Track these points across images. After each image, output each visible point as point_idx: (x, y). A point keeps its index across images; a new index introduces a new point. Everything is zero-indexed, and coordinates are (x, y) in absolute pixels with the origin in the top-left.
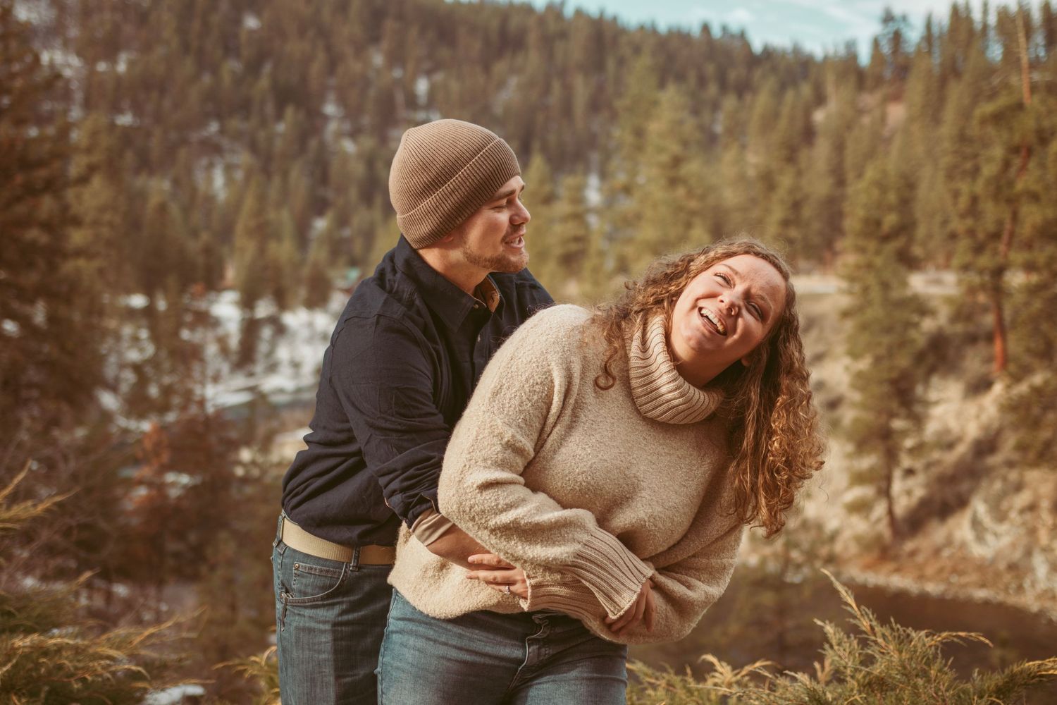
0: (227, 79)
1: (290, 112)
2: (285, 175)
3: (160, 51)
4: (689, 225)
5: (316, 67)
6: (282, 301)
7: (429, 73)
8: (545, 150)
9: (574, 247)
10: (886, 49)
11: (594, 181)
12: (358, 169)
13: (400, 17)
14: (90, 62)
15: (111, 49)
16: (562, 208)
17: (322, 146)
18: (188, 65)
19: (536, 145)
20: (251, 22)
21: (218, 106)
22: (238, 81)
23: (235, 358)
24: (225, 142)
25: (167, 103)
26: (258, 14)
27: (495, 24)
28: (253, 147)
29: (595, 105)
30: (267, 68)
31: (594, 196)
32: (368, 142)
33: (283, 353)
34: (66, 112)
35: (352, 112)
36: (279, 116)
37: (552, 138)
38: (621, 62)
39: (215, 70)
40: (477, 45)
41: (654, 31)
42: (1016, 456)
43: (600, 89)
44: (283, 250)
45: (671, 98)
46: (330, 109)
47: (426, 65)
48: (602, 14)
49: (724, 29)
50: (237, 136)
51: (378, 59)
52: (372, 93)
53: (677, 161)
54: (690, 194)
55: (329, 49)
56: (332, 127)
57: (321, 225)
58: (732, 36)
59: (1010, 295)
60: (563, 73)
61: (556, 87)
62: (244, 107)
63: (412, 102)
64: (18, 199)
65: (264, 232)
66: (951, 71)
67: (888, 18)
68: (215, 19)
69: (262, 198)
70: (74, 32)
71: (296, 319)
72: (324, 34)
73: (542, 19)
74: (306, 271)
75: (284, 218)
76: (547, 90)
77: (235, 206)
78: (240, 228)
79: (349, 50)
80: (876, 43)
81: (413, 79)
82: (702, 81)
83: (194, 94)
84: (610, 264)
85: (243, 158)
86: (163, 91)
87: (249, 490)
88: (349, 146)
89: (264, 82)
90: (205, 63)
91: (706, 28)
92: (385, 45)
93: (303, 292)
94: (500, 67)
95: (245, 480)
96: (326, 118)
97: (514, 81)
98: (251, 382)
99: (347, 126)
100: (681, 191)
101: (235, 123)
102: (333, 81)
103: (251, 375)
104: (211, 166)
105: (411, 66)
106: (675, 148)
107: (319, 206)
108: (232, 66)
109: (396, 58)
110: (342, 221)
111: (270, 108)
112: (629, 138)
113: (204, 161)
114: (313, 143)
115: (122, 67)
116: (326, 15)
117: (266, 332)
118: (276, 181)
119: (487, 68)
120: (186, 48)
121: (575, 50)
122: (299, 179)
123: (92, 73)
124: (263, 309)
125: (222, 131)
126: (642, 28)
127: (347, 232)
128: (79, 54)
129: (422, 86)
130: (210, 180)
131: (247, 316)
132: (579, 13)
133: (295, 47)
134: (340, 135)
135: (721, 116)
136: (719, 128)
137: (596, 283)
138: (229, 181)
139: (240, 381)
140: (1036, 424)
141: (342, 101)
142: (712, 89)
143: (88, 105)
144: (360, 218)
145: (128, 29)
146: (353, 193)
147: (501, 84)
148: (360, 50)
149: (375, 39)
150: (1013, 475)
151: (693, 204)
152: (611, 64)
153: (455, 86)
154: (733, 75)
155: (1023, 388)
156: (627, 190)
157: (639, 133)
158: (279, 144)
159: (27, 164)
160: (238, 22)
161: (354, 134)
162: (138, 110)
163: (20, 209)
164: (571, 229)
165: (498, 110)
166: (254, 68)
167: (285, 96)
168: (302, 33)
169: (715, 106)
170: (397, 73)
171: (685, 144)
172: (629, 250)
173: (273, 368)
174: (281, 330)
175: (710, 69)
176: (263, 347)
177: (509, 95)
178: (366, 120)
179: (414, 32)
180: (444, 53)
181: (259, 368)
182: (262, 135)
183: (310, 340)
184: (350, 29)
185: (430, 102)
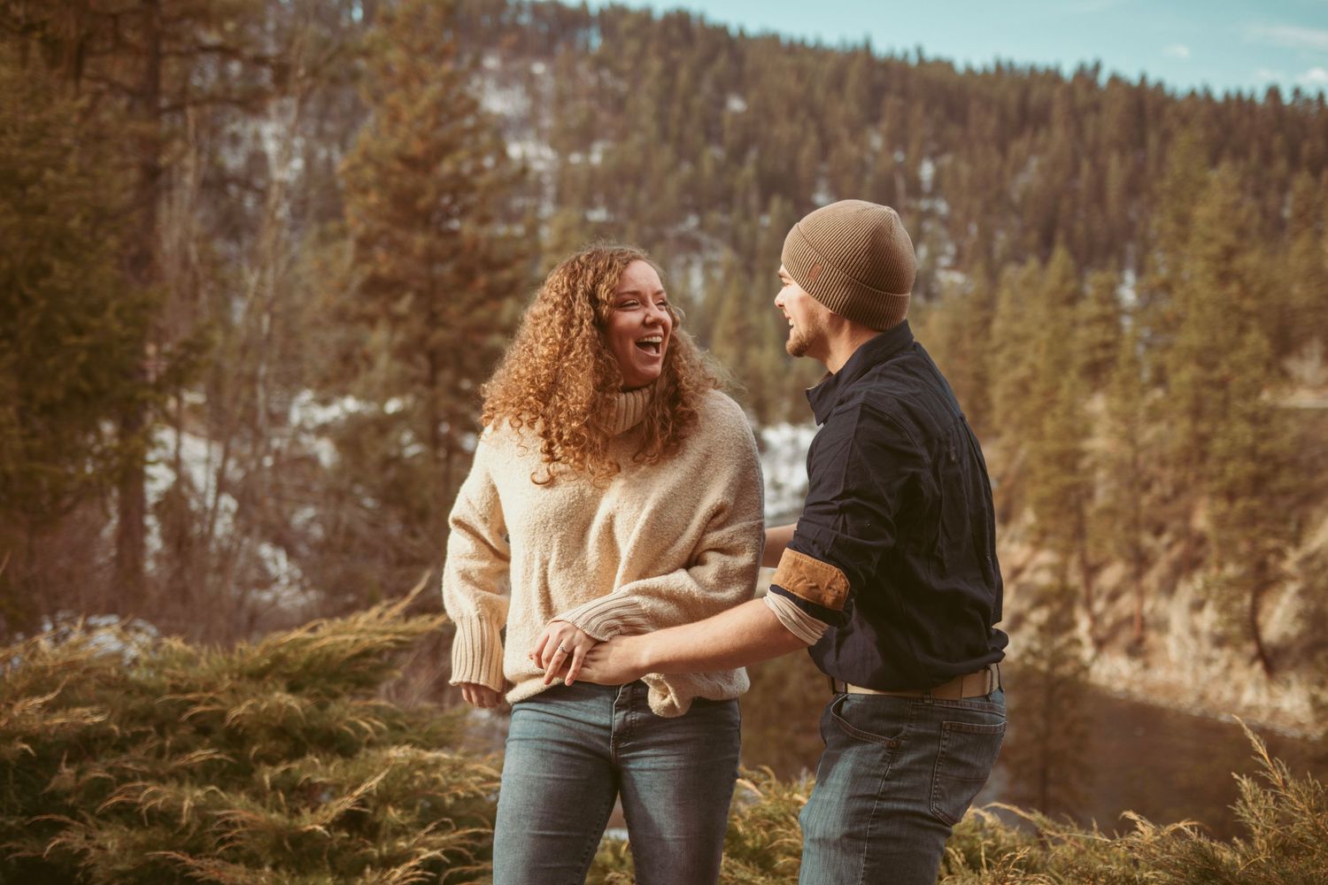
0: (707, 167)
1: (776, 203)
3: (637, 139)
4: (1243, 329)
5: (806, 154)
6: (763, 416)
7: (934, 156)
8: (1070, 241)
9: (1100, 354)
11: (1130, 277)
13: (904, 93)
14: (563, 153)
15: (584, 138)
16: (1089, 308)
18: (666, 155)
19: (1060, 236)
20: (736, 104)
21: (699, 199)
22: (720, 169)
24: (704, 238)
25: (643, 196)
26: (744, 95)
27: (1013, 98)
28: (735, 244)
29: (1133, 188)
30: (753, 155)
31: (1128, 295)
34: (536, 208)
36: (765, 208)
37: (1080, 228)
38: (1166, 137)
39: (695, 159)
40: (993, 122)
41: (1208, 97)
43: (1140, 169)
44: (768, 358)
45: (1223, 175)
46: (821, 198)
47: (933, 146)
48: (1143, 79)
49: (1297, 92)
50: (718, 231)
51: (877, 141)
52: (869, 178)
53: (1229, 253)
54: (1245, 291)
55: (821, 131)
58: (1308, 101)
60: (1094, 152)
61: (1086, 167)
62: (726, 199)
63: (915, 189)
64: (480, 303)
65: (745, 338)
68: (697, 102)
69: (743, 299)
70: (548, 122)
71: (778, 435)
72: (816, 114)
73: (1070, 90)
74: (790, 382)
75: (767, 322)
76: (1075, 171)
77: (714, 309)
78: (718, 333)
79: (843, 132)
81: (917, 163)
82: (1267, 157)
83: (672, 186)
84: (1147, 375)
85: (724, 255)
86: (638, 181)
89: (749, 170)
90: (686, 152)
91: (1274, 93)
92: (885, 125)
93: (787, 405)
94: (1018, 147)
97: (1034, 162)
100: (1234, 288)
101: (716, 217)
102: (825, 168)
104: (689, 264)
105: (913, 148)
106: (1228, 238)
108: (715, 153)
109: (897, 139)
111: (754, 200)
112: (1171, 227)
113: (681, 259)
115: (596, 158)
116: (819, 93)
118: (760, 280)
119: (1003, 149)
120: (664, 135)
121: (1109, 124)
123: (566, 165)
125: (701, 226)
126: (1193, 94)
128: (553, 146)
129: (927, 171)
130: (687, 280)
132: (1115, 80)
133: (783, 131)
135: (1290, 198)
136: (1287, 213)
137: (1127, 397)
138: (708, 280)
141: (835, 189)
142: (1281, 166)
143: (560, 200)
145: (604, 117)
147: (1020, 166)
148: (856, 131)
149: (873, 118)
151: (1249, 304)
152: (1153, 140)
153: (965, 169)
154: (1306, 148)
156: (1167, 287)
157: (1183, 220)
158: (763, 240)
159: (492, 266)
160: (721, 104)
162: (612, 204)
163: (481, 314)
164: (1099, 333)
165: (1016, 197)
166: (737, 155)
167: (772, 185)
168: (792, 113)
169: (1284, 187)
170: (899, 156)
171: (1241, 232)
172: (1169, 359)
175: (1278, 142)
177: (1029, 178)
179: (918, 111)
180: (953, 131)
182: (745, 229)
183: (791, 460)
184: (846, 108)
185: (937, 189)
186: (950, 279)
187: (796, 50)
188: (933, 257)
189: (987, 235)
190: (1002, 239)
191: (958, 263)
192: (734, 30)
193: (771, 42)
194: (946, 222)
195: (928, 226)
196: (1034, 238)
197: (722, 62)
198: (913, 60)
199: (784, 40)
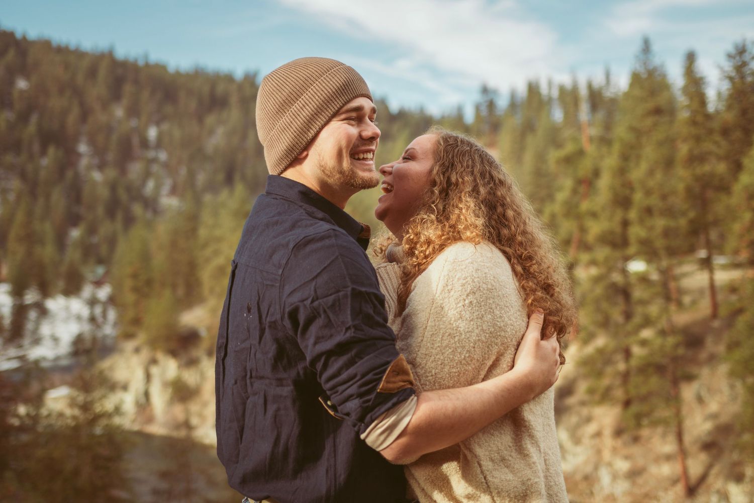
0: (3, 125)
1: (51, 151)
2: (48, 197)
5: (72, 118)
6: (46, 291)
7: (158, 123)
8: (243, 178)
10: (484, 112)
12: (104, 193)
13: (136, 82)
17: (77, 175)
19: (237, 177)
20: (22, 84)
22: (12, 127)
23: (7, 334)
26: (27, 78)
27: (206, 89)
28: (23, 176)
30: (34, 119)
32: (112, 173)
33: (45, 329)
35: (99, 151)
36: (44, 153)
37: (249, 172)
40: (193, 105)
42: (586, 397)
44: (48, 252)
46: (83, 148)
47: (156, 117)
50: (11, 168)
51: (119, 112)
52: (114, 138)
55: (82, 104)
56: (84, 162)
57: (75, 233)
59: (579, 284)
62: (16, 146)
63: (145, 144)
65: (31, 239)
66: (528, 128)
67: (485, 90)
69: (30, 214)
71: (56, 304)
72: (78, 93)
73: (240, 86)
74: (63, 269)
75: (47, 229)
77: (9, 220)
78: (12, 236)
79: (97, 106)
80: (478, 108)
81: (146, 127)
85: (15, 184)
87: (25, 438)
88: (97, 176)
89: (32, 127)
92: (125, 101)
93: (61, 284)
94: (210, 120)
95: (22, 429)
96: (79, 155)
97: (220, 131)
98: (21, 353)
99: (96, 161)
101: (9, 158)
102: (85, 128)
103: (20, 346)
105: (144, 118)
107: (74, 220)
108: (7, 116)
109: (133, 111)
110: (92, 230)
111: (36, 147)
114: (69, 174)
116: (80, 79)
117: (33, 315)
118: (41, 201)
119: (200, 120)
122: (58, 199)
124: (30, 297)
127: (95, 240)
129: (152, 133)
131: (18, 303)
133: (56, 103)
134: (90, 168)
138: (4, 201)
139: (13, 352)
140: (599, 374)
141: (92, 142)
144: (105, 229)
146: (100, 211)
147: (211, 132)
148: (106, 106)
149: (117, 98)
150: (585, 411)
153: (177, 133)
155: (590, 349)
158: (43, 174)
160: (11, 83)
161: (101, 167)
165: (210, 151)
166: (24, 118)
167: (47, 138)
168: (61, 91)
170: (134, 123)
173: (37, 341)
174: (43, 312)
176: (30, 326)
177: (217, 139)
178: (111, 156)
179: (145, 95)
180: (169, 109)
181: (26, 341)
182: (30, 168)
183: (67, 320)
184: (97, 90)
185: (159, 145)
186: (169, 202)
187: (62, 51)
188: (158, 187)
189: (192, 175)
190: (201, 178)
191: (174, 191)
192: (19, 35)
193: (46, 45)
194: (166, 165)
195: (155, 168)
196: (221, 177)
197: (11, 55)
198: (141, 63)
199: (54, 43)
